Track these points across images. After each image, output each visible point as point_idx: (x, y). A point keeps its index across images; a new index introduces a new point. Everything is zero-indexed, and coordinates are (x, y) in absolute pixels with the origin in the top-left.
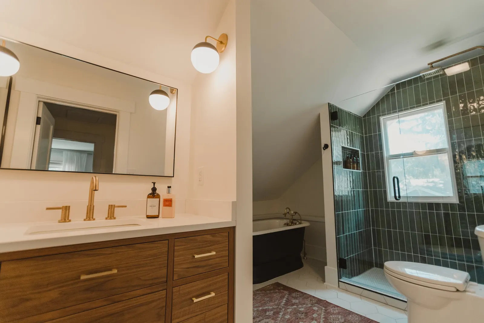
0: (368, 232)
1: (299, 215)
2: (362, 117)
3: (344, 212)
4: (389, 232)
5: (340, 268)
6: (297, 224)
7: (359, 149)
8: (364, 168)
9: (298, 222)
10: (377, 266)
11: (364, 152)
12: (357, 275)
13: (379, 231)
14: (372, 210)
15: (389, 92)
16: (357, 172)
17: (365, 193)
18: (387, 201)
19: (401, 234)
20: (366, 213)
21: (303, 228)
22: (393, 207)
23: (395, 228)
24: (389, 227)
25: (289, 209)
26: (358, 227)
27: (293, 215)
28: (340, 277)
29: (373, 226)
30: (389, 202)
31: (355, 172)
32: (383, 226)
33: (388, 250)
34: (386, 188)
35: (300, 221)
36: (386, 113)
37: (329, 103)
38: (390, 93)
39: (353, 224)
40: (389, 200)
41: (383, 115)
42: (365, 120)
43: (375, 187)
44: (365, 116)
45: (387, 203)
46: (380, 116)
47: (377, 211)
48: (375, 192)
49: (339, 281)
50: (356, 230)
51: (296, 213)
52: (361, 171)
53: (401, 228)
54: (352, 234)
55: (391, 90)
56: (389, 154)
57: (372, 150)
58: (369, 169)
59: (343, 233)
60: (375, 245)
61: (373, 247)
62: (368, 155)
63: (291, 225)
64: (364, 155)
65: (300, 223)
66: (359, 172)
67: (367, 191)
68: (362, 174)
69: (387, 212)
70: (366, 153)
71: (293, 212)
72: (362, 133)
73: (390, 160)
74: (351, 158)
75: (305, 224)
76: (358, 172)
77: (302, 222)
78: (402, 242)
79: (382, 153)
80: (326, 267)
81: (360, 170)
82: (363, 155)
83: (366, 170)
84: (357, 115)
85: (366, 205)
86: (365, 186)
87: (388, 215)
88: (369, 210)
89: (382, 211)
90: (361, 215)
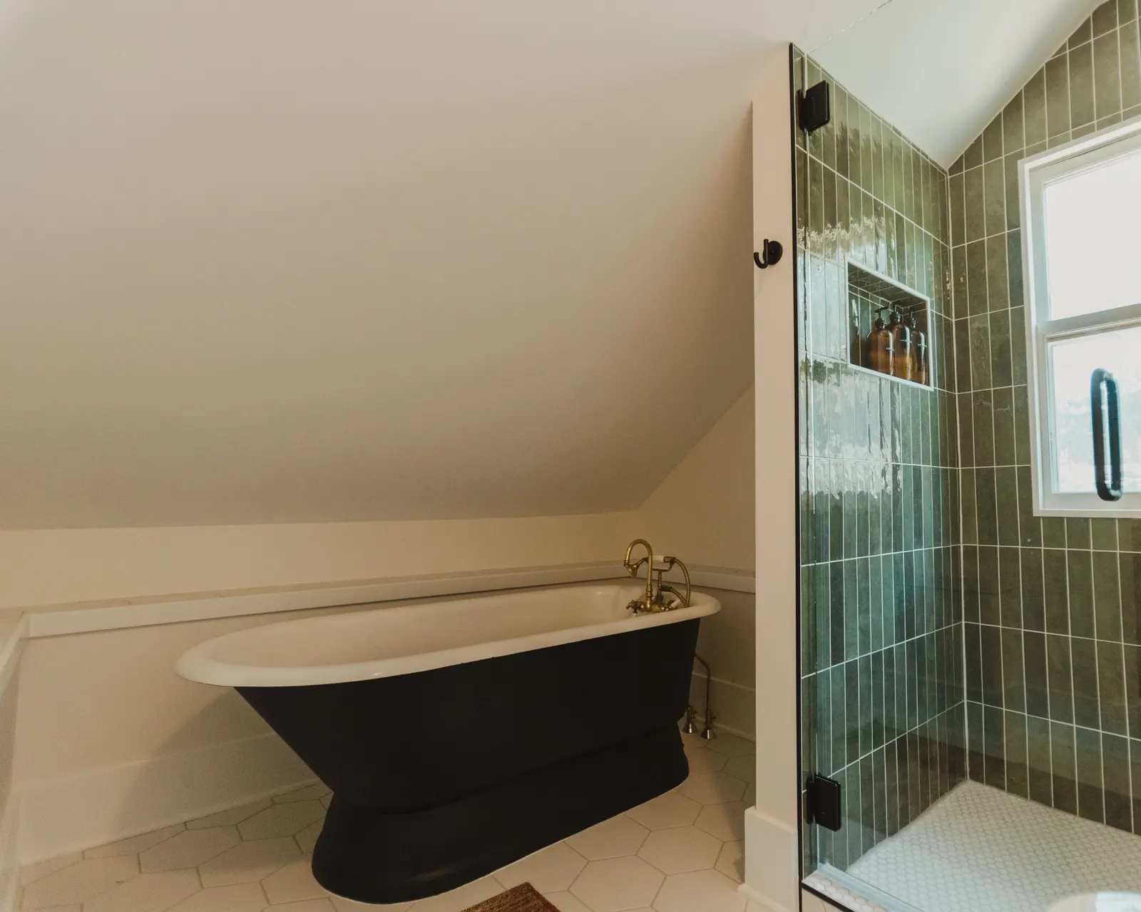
0: (946, 643)
1: (684, 569)
2: (947, 170)
3: (844, 560)
4: (1035, 642)
5: (809, 821)
6: (673, 605)
7: (929, 294)
8: (946, 381)
9: (679, 595)
10: (976, 777)
11: (948, 313)
12: (893, 832)
13: (991, 635)
14: (970, 552)
15: (1063, 48)
16: (913, 389)
17: (946, 482)
18: (1031, 511)
19: (1083, 651)
20: (947, 560)
21: (693, 624)
22: (1054, 539)
23: (1059, 624)
24: (1035, 619)
25: (648, 546)
26: (906, 623)
27: (660, 571)
28: (807, 863)
29: (971, 614)
30: (1039, 518)
31: (907, 387)
32: (1012, 618)
33: (1026, 714)
34: (1029, 461)
35: (684, 593)
36: (1047, 139)
37: (791, 46)
38: (1068, 51)
39: (884, 613)
40: (1041, 509)
41: (1032, 152)
42: (956, 184)
43: (985, 459)
44: (957, 167)
45: (1032, 524)
46: (1020, 156)
47: (988, 555)
48: (986, 477)
49: (802, 886)
50: (900, 638)
51: (672, 561)
52: (931, 388)
53: (1084, 627)
54: (877, 657)
55: (1070, 40)
56: (1049, 320)
57: (979, 305)
58: (964, 385)
59: (837, 657)
60: (973, 695)
61: (965, 701)
62: (962, 326)
63: (649, 611)
64: (948, 324)
65: (686, 603)
66: (923, 391)
67: (954, 473)
68: (933, 400)
69: (1031, 558)
70: (954, 320)
71: (661, 558)
72: (944, 237)
73: (1050, 344)
74: (890, 328)
75: (702, 607)
76: (917, 389)
77: (695, 596)
78: (1086, 683)
79: (1020, 316)
80: (749, 812)
81: (928, 383)
82: (944, 327)
83: (951, 387)
84: (923, 153)
85: (949, 530)
86: (946, 454)
87: (1032, 572)
88: (956, 550)
89: (1010, 556)
90: (924, 572)
